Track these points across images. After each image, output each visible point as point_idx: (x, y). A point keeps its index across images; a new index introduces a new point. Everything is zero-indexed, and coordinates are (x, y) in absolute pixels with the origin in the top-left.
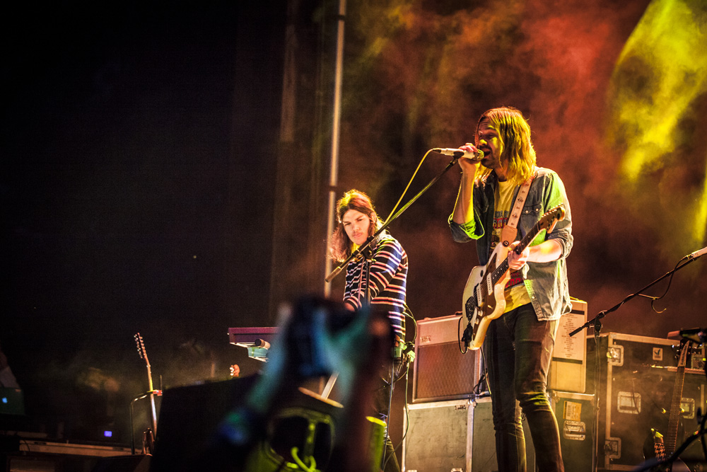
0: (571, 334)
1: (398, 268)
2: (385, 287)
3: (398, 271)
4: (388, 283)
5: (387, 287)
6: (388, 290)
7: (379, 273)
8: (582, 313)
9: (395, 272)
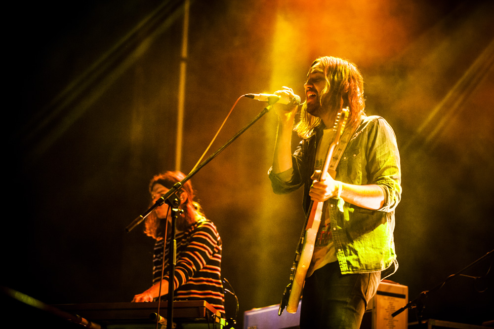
0: (394, 315)
1: (215, 250)
2: (202, 267)
3: (214, 252)
4: (205, 263)
5: (204, 268)
6: (205, 270)
7: (197, 253)
8: (403, 296)
9: (212, 252)
